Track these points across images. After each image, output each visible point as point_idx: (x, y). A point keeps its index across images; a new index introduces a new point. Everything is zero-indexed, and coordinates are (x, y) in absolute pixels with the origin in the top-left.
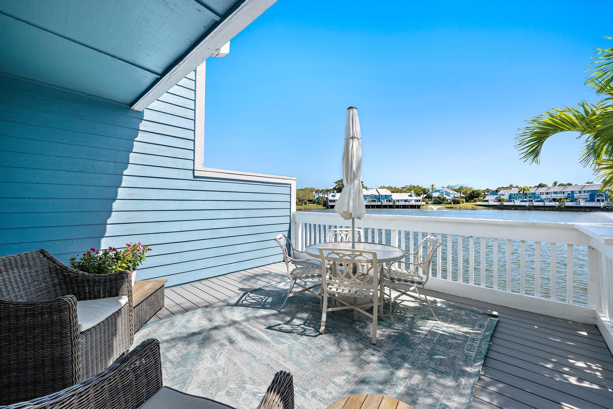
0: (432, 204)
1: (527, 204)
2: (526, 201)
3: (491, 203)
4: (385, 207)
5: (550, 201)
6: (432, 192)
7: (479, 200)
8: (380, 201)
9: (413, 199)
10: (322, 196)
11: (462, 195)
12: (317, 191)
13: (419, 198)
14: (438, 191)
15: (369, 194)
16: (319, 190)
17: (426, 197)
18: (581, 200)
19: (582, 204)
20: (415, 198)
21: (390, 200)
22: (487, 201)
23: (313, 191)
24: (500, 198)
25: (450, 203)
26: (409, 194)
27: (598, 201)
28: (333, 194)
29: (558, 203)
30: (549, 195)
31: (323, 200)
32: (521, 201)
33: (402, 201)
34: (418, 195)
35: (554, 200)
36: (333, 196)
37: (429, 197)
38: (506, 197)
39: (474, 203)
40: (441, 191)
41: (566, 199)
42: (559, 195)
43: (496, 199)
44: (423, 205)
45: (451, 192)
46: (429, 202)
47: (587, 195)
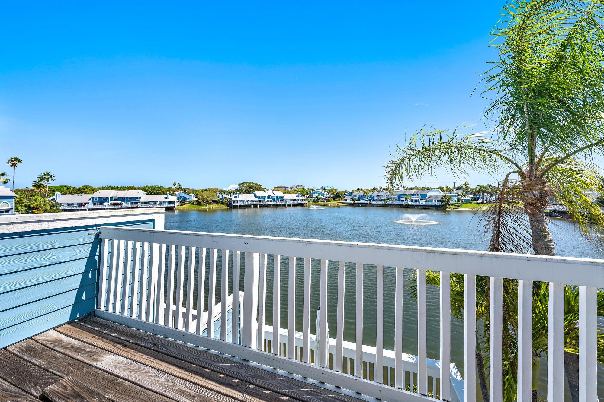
0: (312, 202)
1: (368, 202)
2: (367, 200)
3: (349, 201)
4: (279, 205)
5: (380, 201)
6: (312, 194)
7: (342, 200)
8: (275, 201)
9: (300, 199)
10: (225, 196)
11: (331, 195)
12: (221, 192)
13: (304, 198)
14: (316, 192)
15: (267, 195)
16: (223, 191)
17: (309, 197)
18: (394, 200)
19: (395, 202)
20: (301, 198)
21: (283, 200)
22: (346, 200)
23: (217, 191)
24: (353, 198)
25: (324, 202)
26: (297, 195)
27: (402, 201)
28: (236, 195)
29: (383, 202)
30: (379, 197)
31: (227, 201)
32: (365, 200)
33: (292, 200)
34: (303, 196)
35: (382, 200)
36: (236, 197)
37: (310, 197)
38: (356, 198)
39: (339, 201)
40: (318, 193)
41: (387, 199)
42: (384, 197)
43: (351, 198)
44: (307, 203)
45: (324, 193)
46: (310, 201)
47: (396, 197)
